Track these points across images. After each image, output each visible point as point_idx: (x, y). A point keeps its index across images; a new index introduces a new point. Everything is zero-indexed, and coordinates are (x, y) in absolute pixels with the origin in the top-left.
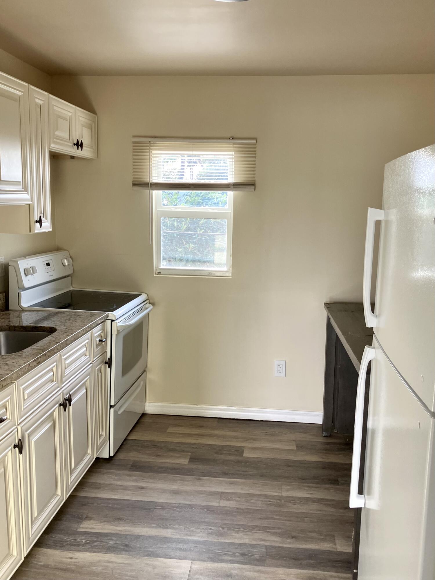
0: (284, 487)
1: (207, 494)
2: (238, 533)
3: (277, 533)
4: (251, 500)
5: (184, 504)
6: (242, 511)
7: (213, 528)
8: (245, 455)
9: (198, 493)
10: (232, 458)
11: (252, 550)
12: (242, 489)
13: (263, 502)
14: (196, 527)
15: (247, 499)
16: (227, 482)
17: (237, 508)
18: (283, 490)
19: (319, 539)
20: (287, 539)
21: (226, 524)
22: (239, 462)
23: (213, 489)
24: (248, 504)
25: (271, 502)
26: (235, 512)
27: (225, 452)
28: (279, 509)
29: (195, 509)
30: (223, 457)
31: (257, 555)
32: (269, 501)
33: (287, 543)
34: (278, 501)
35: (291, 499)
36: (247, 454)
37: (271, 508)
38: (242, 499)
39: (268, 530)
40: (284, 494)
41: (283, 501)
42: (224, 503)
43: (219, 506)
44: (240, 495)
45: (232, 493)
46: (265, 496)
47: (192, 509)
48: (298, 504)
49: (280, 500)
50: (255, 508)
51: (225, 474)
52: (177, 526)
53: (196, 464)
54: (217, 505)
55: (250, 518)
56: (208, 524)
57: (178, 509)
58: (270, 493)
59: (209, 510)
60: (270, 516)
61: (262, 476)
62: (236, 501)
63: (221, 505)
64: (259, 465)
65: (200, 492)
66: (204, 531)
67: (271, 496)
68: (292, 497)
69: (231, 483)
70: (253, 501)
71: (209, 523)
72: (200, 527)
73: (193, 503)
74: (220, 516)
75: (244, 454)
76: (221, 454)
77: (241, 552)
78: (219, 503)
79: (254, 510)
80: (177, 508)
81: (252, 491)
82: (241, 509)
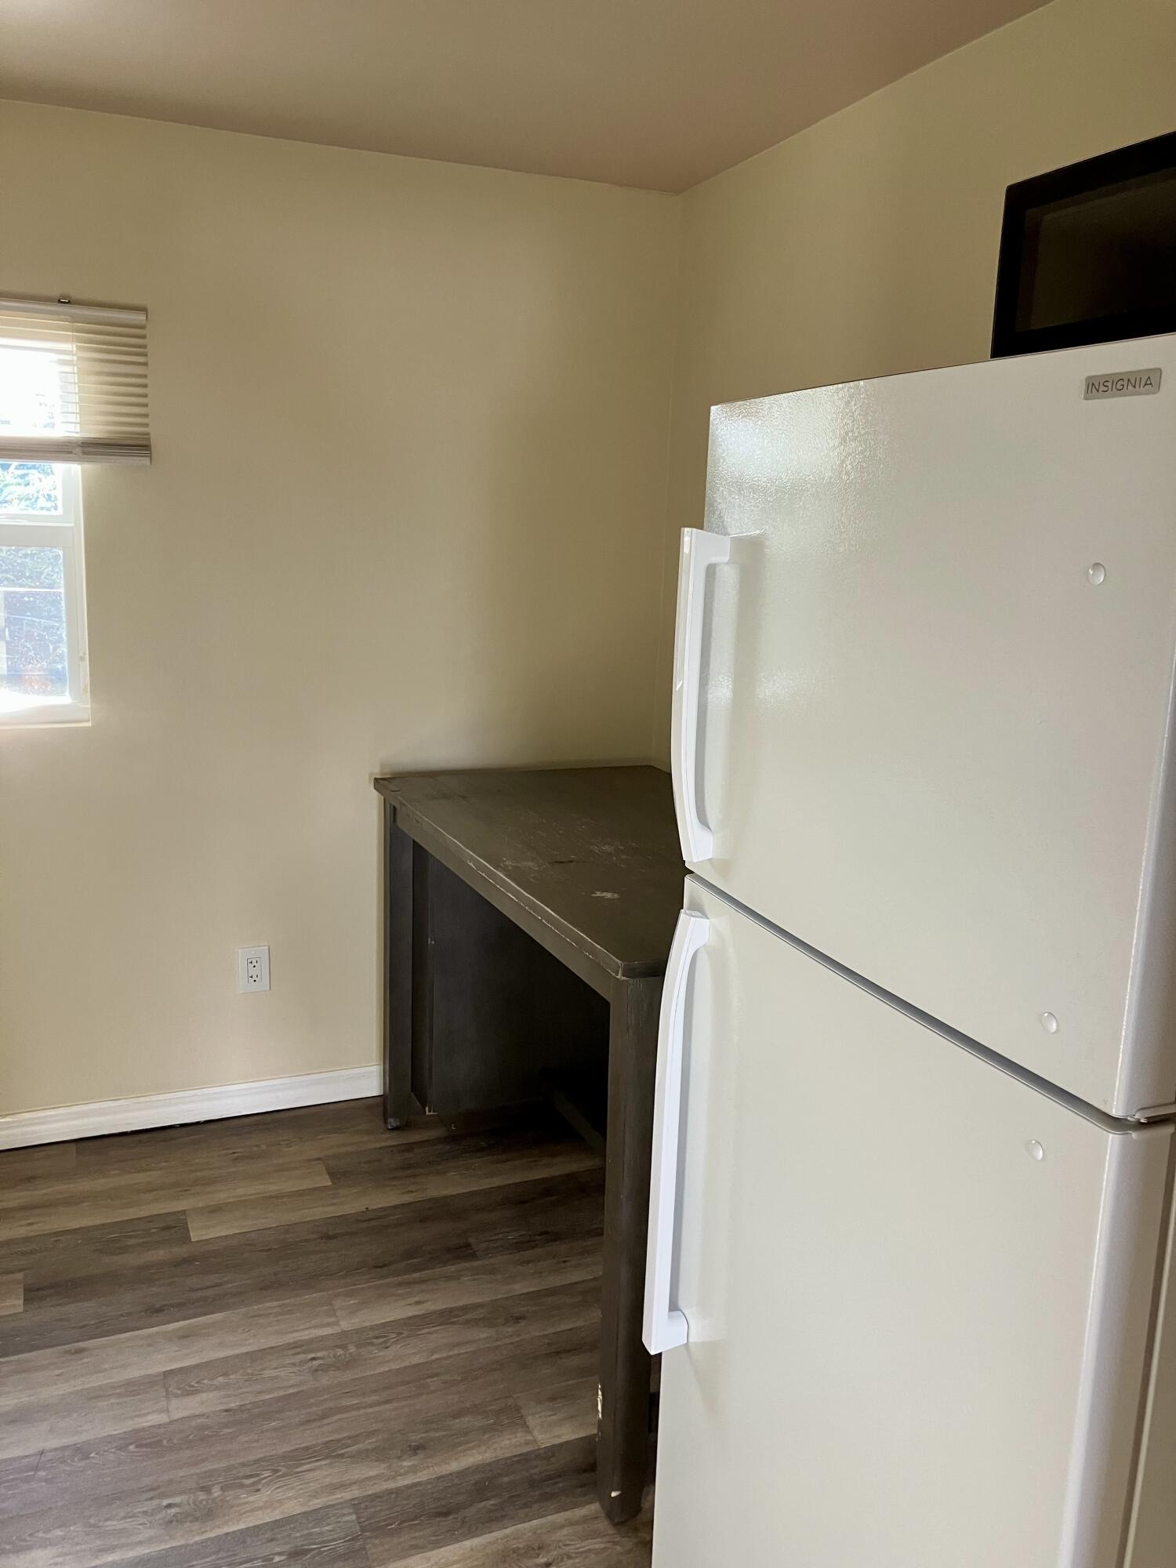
0: (338, 1303)
1: (120, 1396)
2: (259, 1490)
3: (367, 1450)
4: (262, 1370)
5: (56, 1449)
6: (245, 1416)
7: (177, 1500)
8: (195, 1236)
9: (89, 1399)
10: (160, 1254)
11: (317, 1530)
12: (221, 1344)
13: (295, 1369)
14: (122, 1514)
15: (250, 1372)
16: (170, 1337)
17: (227, 1411)
18: (338, 1313)
19: (484, 1430)
20: (403, 1461)
21: (210, 1474)
22: (186, 1261)
23: (134, 1373)
24: (258, 1387)
25: (321, 1358)
26: (226, 1425)
27: (132, 1242)
28: (348, 1376)
29: (97, 1454)
30: (132, 1260)
31: (335, 1540)
32: (314, 1359)
33: (406, 1473)
34: (340, 1352)
35: (371, 1334)
36: (200, 1232)
37: (325, 1380)
38: (232, 1377)
39: (340, 1452)
40: (345, 1325)
41: (352, 1349)
42: (183, 1408)
43: (171, 1423)
44: (224, 1367)
45: (198, 1366)
46: (296, 1346)
47: (88, 1458)
48: (395, 1343)
49: (344, 1347)
50: (281, 1393)
51: (155, 1312)
52: (58, 1533)
53: (52, 1306)
54: (163, 1418)
55: (275, 1429)
56: (156, 1492)
57: (42, 1473)
58: (306, 1332)
59: (146, 1446)
60: (330, 1404)
61: (267, 1287)
62: (217, 1388)
63: (177, 1415)
64: (245, 1255)
65: (95, 1395)
66: (150, 1519)
67: (312, 1341)
68: (372, 1328)
69: (186, 1336)
70: (268, 1373)
71: (158, 1487)
72: (135, 1511)
73: (84, 1437)
74: (186, 1454)
75: (192, 1234)
76: (124, 1250)
77: (286, 1548)
78: (167, 1411)
79: (278, 1399)
80: (36, 1469)
81: (252, 1345)
82: (241, 1409)
